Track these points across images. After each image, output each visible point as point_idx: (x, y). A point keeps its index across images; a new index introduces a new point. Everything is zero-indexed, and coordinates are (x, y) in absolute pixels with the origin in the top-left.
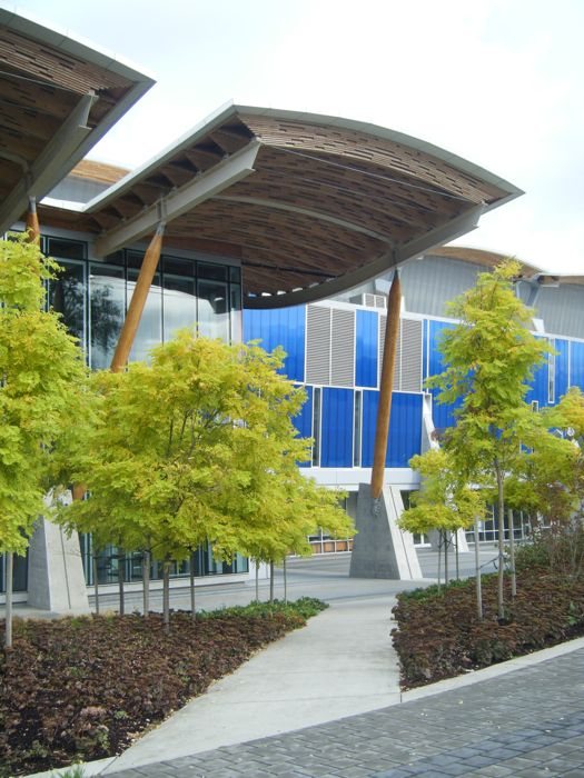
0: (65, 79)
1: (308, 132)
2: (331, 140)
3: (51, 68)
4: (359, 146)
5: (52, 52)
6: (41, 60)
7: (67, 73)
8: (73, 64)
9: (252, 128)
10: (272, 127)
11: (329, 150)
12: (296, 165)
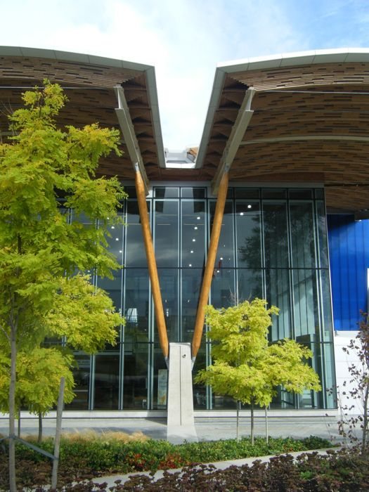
0: (100, 82)
1: (293, 73)
2: (318, 75)
3: (89, 77)
4: (347, 74)
5: (87, 67)
6: (82, 74)
7: (100, 78)
8: (102, 71)
9: (243, 82)
10: (260, 77)
11: (318, 83)
12: (304, 102)
